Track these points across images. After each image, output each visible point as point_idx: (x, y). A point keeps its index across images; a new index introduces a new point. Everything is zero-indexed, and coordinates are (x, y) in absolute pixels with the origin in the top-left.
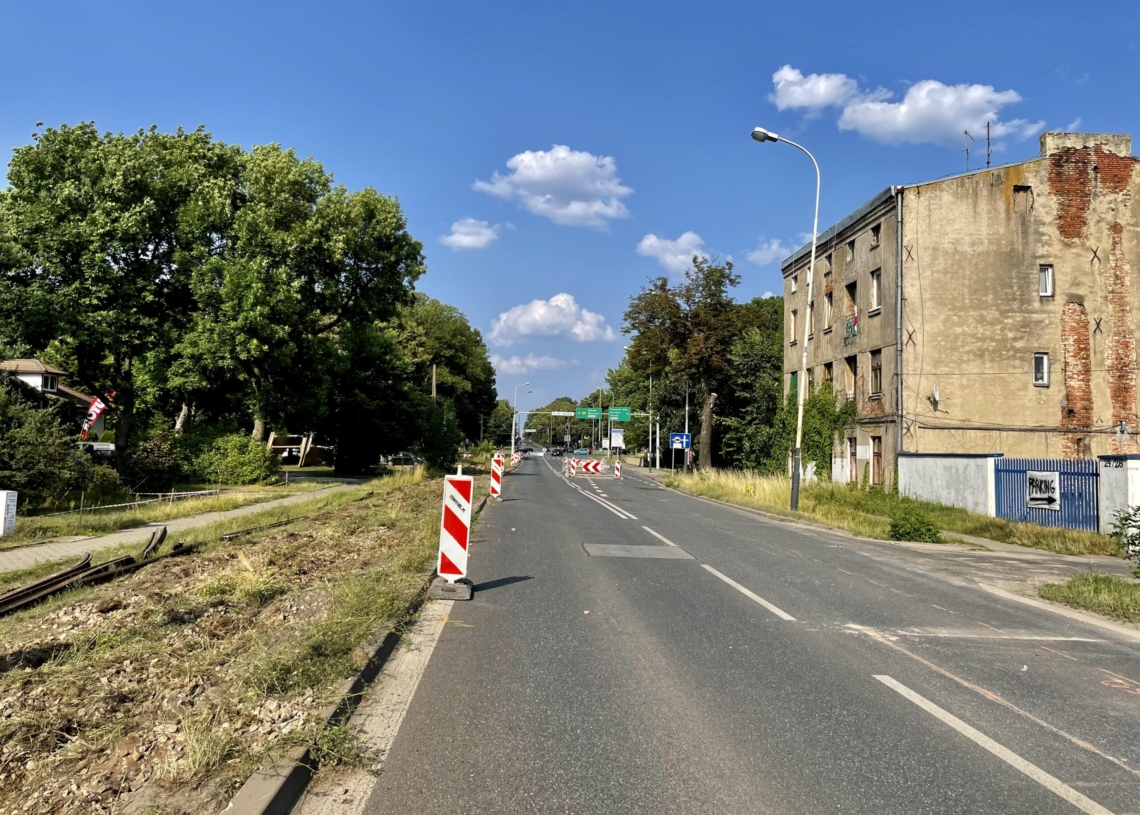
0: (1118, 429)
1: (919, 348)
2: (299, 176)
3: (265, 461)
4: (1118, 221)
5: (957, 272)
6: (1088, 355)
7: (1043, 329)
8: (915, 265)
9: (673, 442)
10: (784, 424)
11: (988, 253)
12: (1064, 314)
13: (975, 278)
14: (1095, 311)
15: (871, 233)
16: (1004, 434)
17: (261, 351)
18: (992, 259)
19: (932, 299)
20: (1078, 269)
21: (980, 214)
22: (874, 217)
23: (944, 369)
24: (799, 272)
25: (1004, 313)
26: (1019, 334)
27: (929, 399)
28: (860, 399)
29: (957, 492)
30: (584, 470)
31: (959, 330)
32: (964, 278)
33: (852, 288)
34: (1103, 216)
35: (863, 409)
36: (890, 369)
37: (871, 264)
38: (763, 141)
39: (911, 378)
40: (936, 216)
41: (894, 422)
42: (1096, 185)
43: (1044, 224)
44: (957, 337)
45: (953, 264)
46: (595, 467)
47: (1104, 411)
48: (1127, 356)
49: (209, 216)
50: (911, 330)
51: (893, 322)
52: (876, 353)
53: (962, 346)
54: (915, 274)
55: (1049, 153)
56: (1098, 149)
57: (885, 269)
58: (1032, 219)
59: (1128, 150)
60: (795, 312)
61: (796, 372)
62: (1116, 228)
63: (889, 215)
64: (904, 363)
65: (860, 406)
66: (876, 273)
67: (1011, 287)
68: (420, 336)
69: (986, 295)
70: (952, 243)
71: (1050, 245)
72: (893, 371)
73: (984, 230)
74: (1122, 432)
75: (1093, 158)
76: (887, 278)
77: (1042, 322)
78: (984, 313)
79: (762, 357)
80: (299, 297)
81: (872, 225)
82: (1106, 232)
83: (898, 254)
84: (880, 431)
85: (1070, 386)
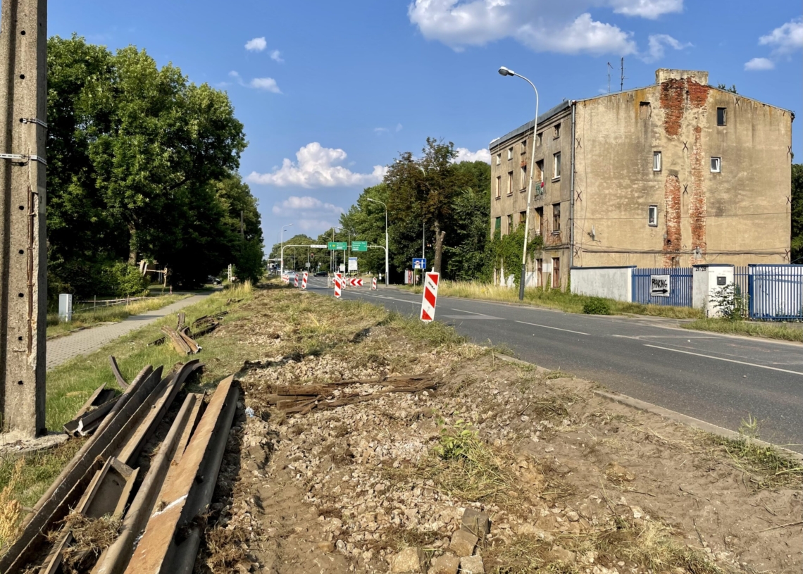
0: (695, 251)
1: (584, 203)
2: (165, 78)
3: (140, 280)
4: (699, 125)
5: (606, 156)
6: (679, 207)
7: (655, 191)
8: (582, 151)
9: (415, 264)
10: (491, 251)
11: (624, 144)
12: (667, 182)
13: (617, 159)
14: (684, 180)
15: (554, 128)
16: (631, 255)
17: (145, 202)
18: (627, 148)
19: (592, 172)
20: (675, 154)
21: (620, 119)
22: (556, 119)
23: (598, 216)
24: (502, 151)
25: (633, 181)
26: (641, 194)
27: (589, 234)
28: (545, 234)
29: (608, 289)
30: (351, 284)
31: (607, 192)
32: (610, 159)
33: (540, 163)
34: (690, 122)
35: (547, 241)
36: (566, 216)
37: (554, 149)
38: (506, 75)
39: (579, 222)
40: (595, 120)
41: (568, 248)
42: (687, 103)
43: (657, 126)
44: (605, 196)
45: (604, 150)
46: (359, 282)
47: (687, 241)
48: (701, 208)
49: (97, 105)
50: (579, 191)
51: (568, 186)
52: (556, 205)
53: (609, 202)
54: (582, 157)
55: (661, 82)
56: (689, 80)
57: (563, 153)
58: (650, 123)
59: (706, 81)
60: (499, 178)
61: (500, 217)
62: (697, 130)
63: (566, 118)
64: (575, 212)
65: (545, 239)
66: (557, 155)
67: (637, 165)
68: (221, 189)
69: (623, 170)
70: (604, 137)
71: (660, 140)
72: (568, 217)
73: (623, 130)
74: (697, 253)
75: (686, 86)
76: (565, 158)
77: (654, 187)
78: (622, 181)
79: (475, 207)
80: (169, 164)
81: (555, 124)
82: (692, 132)
83: (572, 144)
84: (559, 254)
85: (669, 226)
